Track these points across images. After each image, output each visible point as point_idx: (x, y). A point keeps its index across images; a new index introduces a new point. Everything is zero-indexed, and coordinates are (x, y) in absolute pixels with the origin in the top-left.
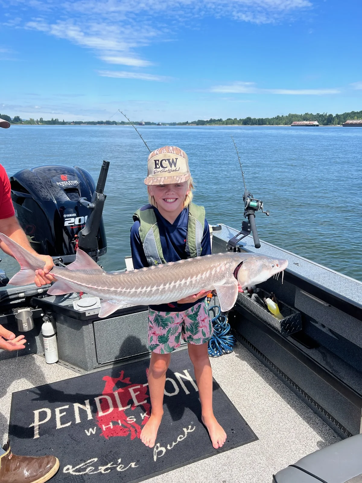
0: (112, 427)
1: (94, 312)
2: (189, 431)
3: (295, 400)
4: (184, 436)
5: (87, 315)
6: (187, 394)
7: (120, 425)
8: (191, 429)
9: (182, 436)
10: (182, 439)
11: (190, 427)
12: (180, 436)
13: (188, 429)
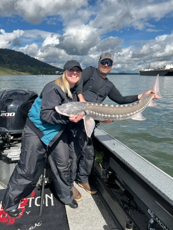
0: (1, 217)
1: (16, 159)
2: (38, 225)
3: (107, 215)
4: (34, 227)
5: (12, 160)
6: (46, 206)
7: (6, 216)
8: (39, 224)
9: (33, 227)
10: (32, 229)
11: (39, 223)
12: (32, 227)
13: (37, 224)
